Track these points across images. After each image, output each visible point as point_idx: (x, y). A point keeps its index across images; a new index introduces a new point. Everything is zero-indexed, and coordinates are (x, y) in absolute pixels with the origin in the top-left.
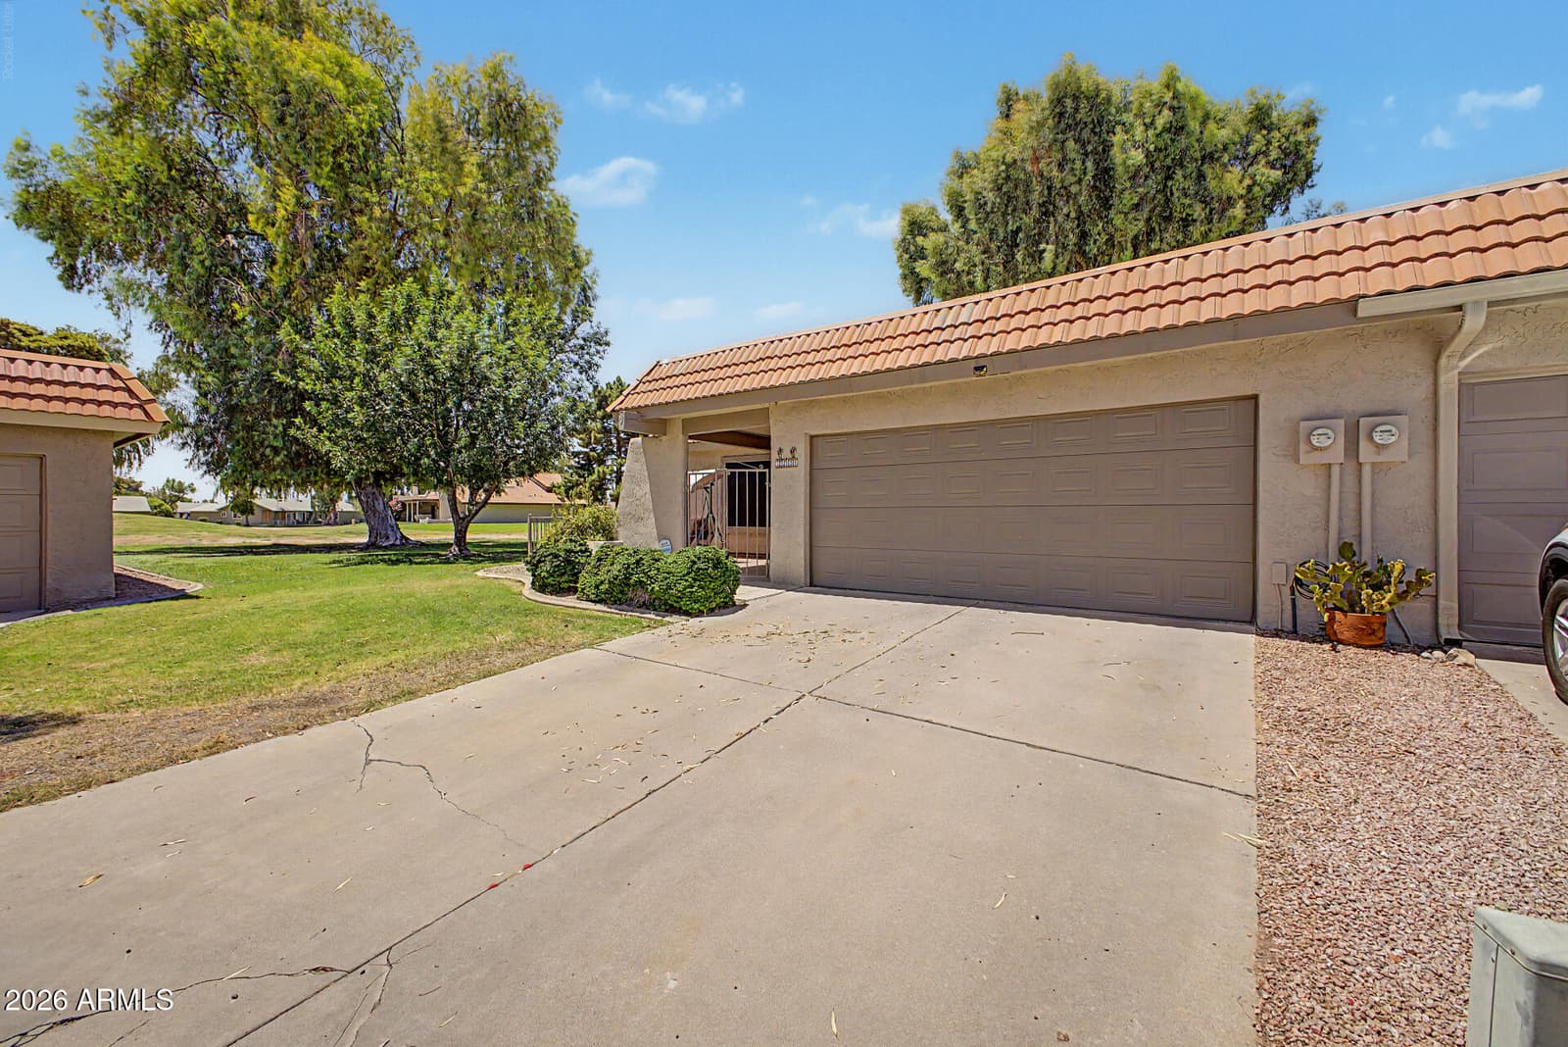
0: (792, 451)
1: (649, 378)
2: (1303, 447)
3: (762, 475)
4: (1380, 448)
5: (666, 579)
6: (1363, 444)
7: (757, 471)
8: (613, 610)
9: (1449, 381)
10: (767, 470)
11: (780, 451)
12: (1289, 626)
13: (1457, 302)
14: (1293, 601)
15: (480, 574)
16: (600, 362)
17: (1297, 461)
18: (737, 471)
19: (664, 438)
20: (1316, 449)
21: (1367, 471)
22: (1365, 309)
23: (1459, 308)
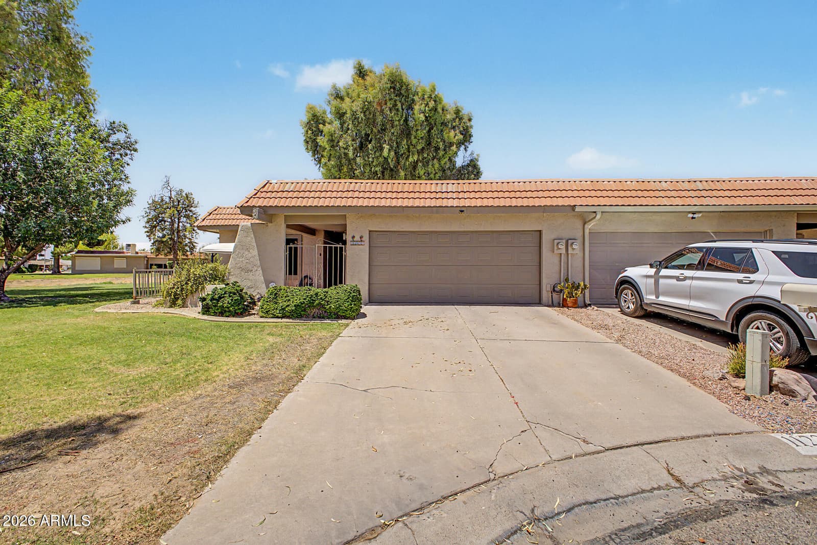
0: (361, 237)
1: (265, 189)
2: (556, 248)
3: (341, 248)
4: (573, 249)
5: (338, 301)
6: (570, 248)
7: (339, 246)
8: (298, 321)
9: (587, 231)
10: (344, 246)
11: (353, 237)
12: (550, 303)
13: (595, 211)
14: (552, 296)
15: (97, 310)
16: (130, 162)
17: (554, 252)
18: (328, 245)
19: (270, 224)
20: (560, 249)
21: (570, 255)
22: (577, 209)
23: (595, 212)
